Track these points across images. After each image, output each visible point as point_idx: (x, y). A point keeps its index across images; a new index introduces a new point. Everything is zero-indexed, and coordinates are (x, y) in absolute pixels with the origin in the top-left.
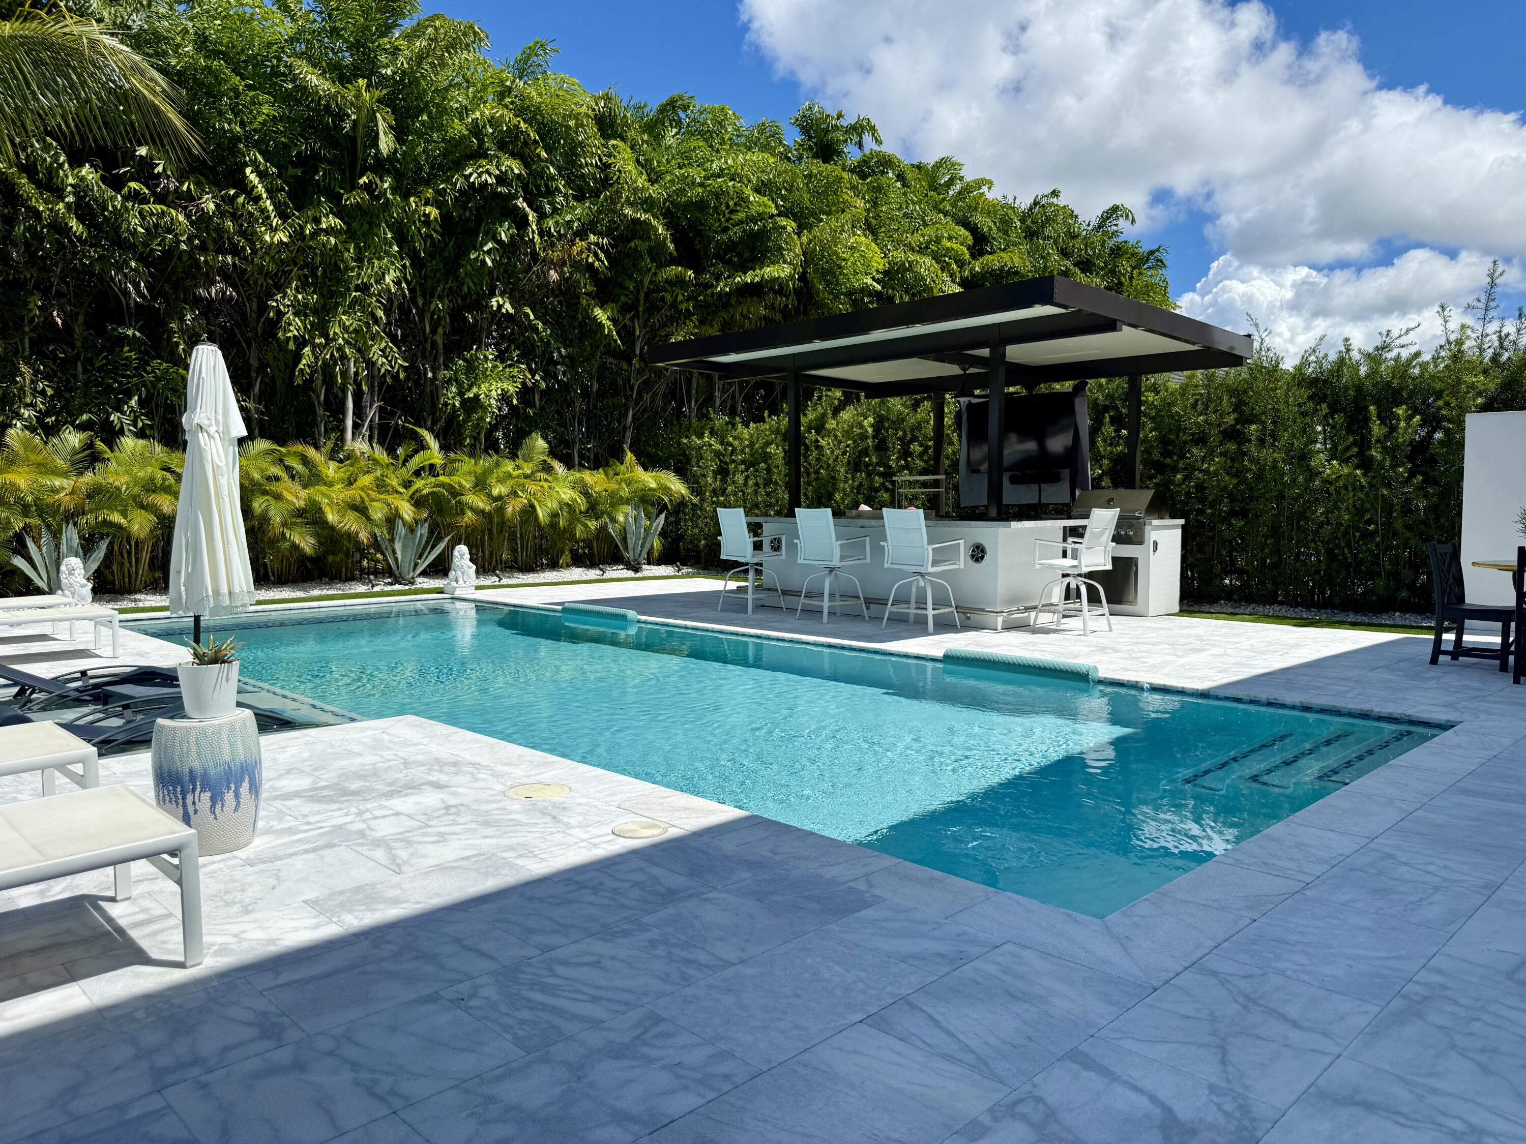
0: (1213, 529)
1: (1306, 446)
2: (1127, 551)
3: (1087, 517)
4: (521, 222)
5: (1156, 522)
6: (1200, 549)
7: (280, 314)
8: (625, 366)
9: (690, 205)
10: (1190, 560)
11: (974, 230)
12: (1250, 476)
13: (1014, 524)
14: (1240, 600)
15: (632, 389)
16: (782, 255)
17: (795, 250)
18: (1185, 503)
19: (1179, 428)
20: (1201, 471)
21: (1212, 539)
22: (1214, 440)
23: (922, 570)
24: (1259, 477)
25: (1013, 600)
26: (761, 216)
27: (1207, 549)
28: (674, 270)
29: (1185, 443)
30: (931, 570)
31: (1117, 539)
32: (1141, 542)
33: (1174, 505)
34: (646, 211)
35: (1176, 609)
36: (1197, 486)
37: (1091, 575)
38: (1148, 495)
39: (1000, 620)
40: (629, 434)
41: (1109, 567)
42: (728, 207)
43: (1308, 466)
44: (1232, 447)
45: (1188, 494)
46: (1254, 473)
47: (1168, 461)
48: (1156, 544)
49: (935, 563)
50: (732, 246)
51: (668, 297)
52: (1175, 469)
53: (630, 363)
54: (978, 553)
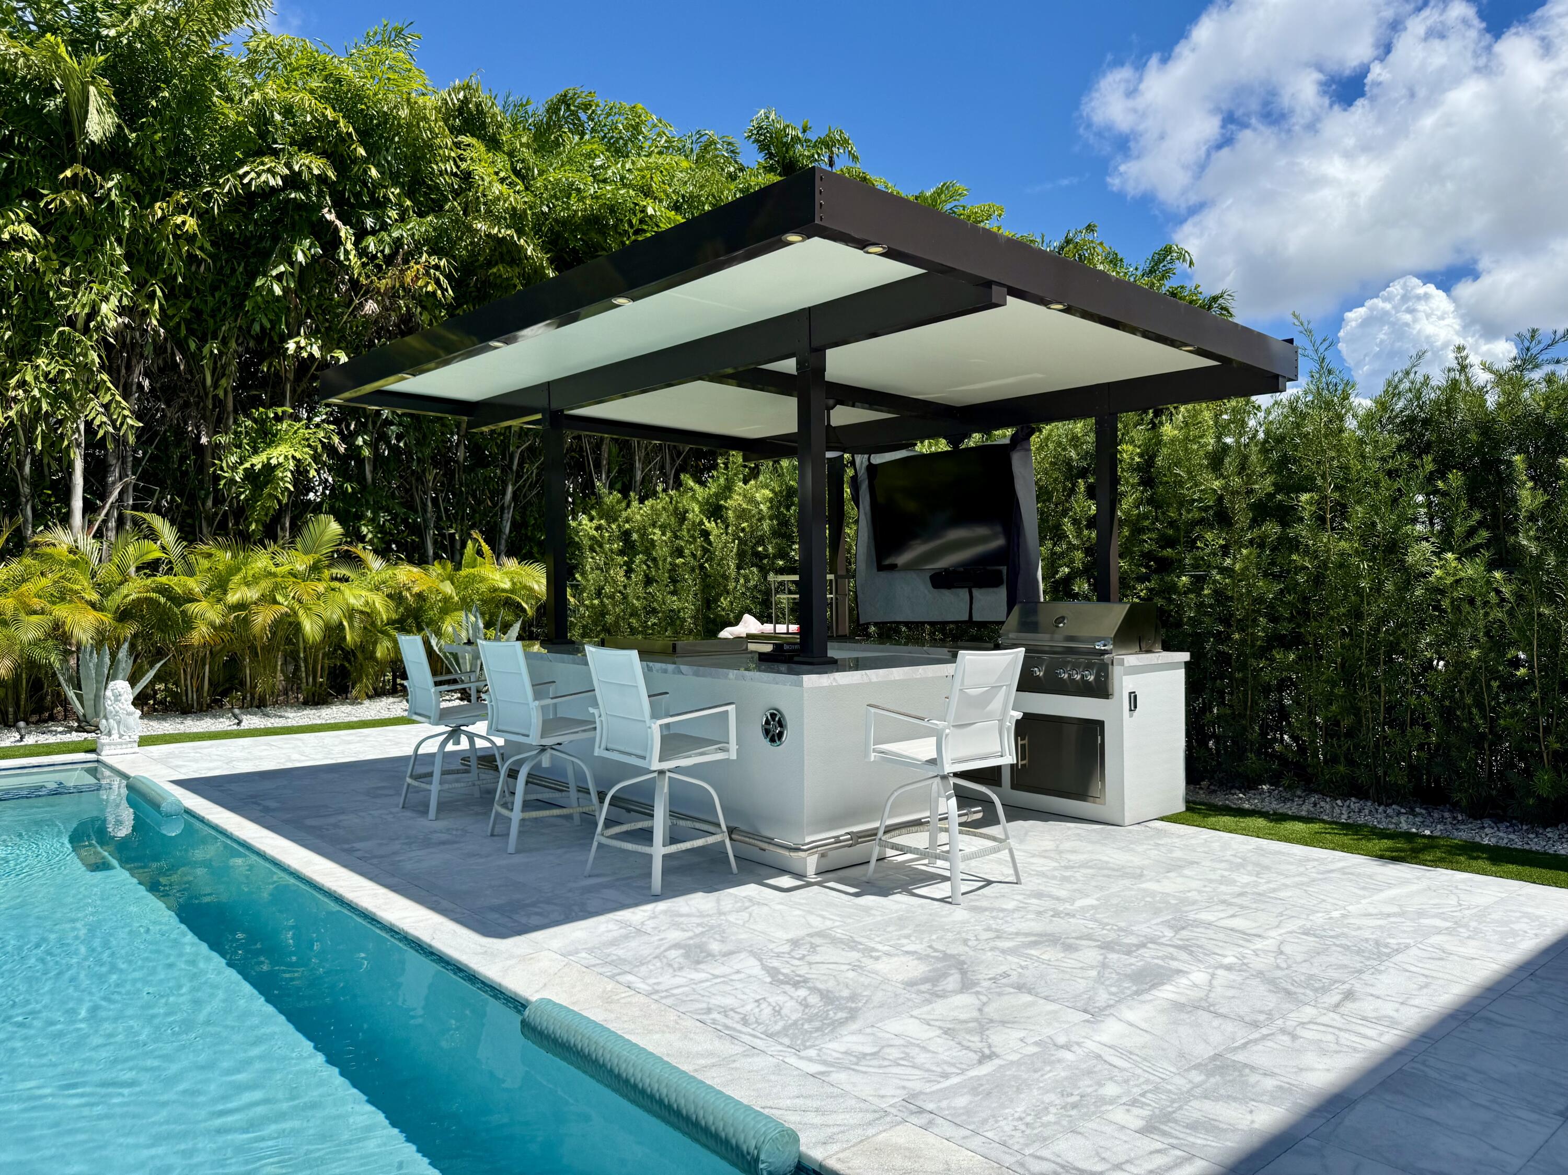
1: (1397, 528)
4: (332, 242)
5: (1132, 659)
9: (578, 221)
18: (1191, 625)
20: (1221, 570)
24: (1318, 580)
29: (1194, 523)
32: (1107, 694)
35: (1181, 807)
36: (1214, 595)
38: (1119, 612)
41: (1011, 758)
43: (1403, 561)
46: (1309, 575)
48: (1133, 699)
54: (775, 727)
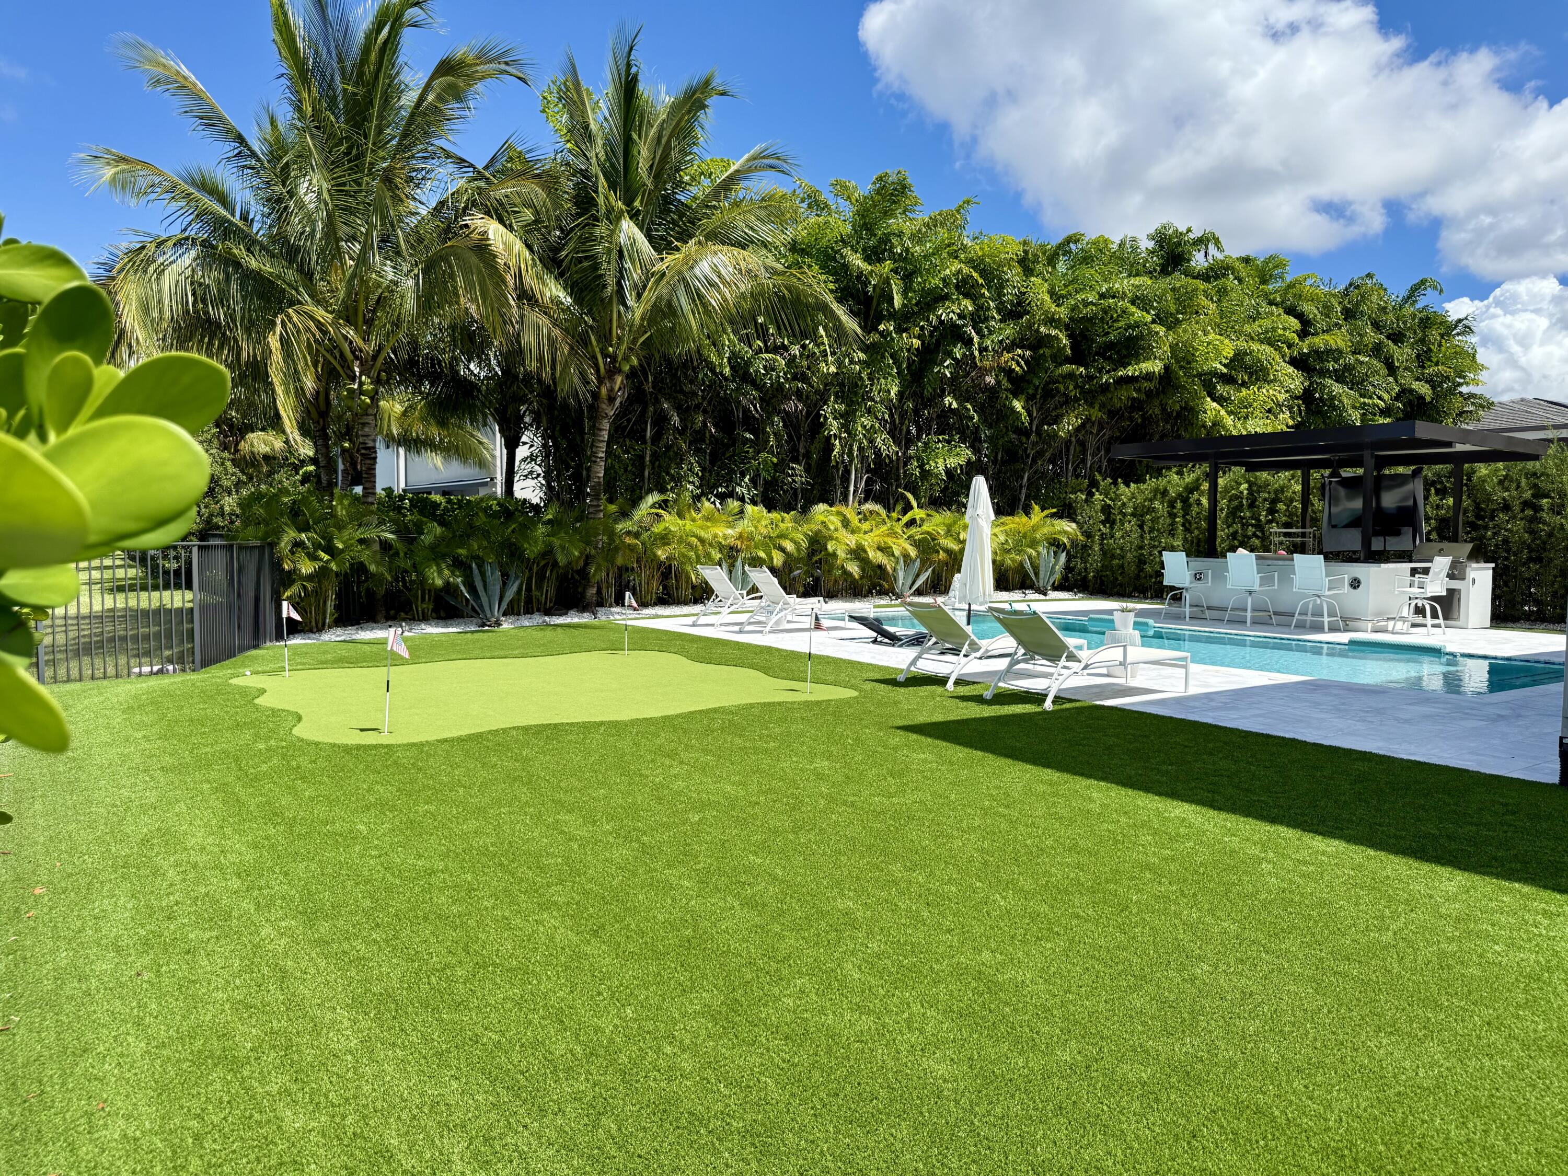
0: (1515, 571)
2: (1455, 584)
3: (1431, 561)
4: (969, 342)
5: (1474, 565)
6: (1506, 584)
7: (826, 418)
8: (1024, 440)
9: (1085, 319)
10: (1498, 592)
11: (1300, 316)
12: (1543, 534)
13: (1382, 565)
14: (1535, 621)
15: (1028, 456)
16: (1153, 353)
17: (1164, 350)
18: (1495, 552)
19: (1489, 500)
20: (1506, 530)
21: (1515, 577)
22: (1517, 509)
23: (1319, 593)
24: (1550, 535)
25: (1379, 614)
26: (1137, 325)
27: (1511, 584)
28: (1067, 368)
29: (1494, 510)
30: (1327, 593)
31: (1451, 576)
32: (1464, 579)
33: (1486, 553)
34: (1055, 328)
35: (1488, 624)
36: (1503, 540)
37: (1433, 599)
38: (1470, 546)
39: (1370, 625)
40: (1024, 491)
41: (1444, 593)
42: (1112, 317)
44: (1529, 512)
45: (1496, 546)
46: (1546, 533)
47: (1480, 522)
48: (1474, 580)
49: (1329, 589)
50: (1111, 346)
51: (1062, 387)
52: (1486, 528)
53: (1028, 438)
54: (1355, 584)
